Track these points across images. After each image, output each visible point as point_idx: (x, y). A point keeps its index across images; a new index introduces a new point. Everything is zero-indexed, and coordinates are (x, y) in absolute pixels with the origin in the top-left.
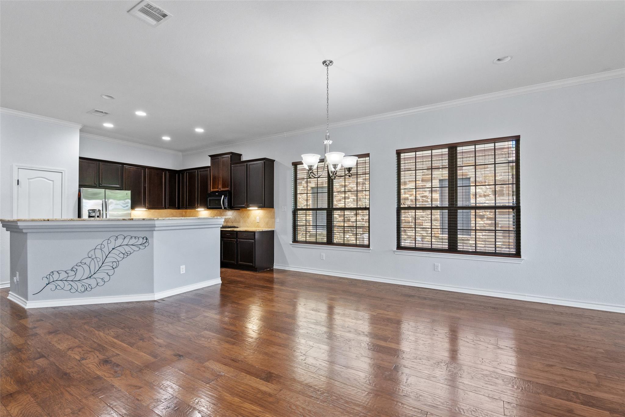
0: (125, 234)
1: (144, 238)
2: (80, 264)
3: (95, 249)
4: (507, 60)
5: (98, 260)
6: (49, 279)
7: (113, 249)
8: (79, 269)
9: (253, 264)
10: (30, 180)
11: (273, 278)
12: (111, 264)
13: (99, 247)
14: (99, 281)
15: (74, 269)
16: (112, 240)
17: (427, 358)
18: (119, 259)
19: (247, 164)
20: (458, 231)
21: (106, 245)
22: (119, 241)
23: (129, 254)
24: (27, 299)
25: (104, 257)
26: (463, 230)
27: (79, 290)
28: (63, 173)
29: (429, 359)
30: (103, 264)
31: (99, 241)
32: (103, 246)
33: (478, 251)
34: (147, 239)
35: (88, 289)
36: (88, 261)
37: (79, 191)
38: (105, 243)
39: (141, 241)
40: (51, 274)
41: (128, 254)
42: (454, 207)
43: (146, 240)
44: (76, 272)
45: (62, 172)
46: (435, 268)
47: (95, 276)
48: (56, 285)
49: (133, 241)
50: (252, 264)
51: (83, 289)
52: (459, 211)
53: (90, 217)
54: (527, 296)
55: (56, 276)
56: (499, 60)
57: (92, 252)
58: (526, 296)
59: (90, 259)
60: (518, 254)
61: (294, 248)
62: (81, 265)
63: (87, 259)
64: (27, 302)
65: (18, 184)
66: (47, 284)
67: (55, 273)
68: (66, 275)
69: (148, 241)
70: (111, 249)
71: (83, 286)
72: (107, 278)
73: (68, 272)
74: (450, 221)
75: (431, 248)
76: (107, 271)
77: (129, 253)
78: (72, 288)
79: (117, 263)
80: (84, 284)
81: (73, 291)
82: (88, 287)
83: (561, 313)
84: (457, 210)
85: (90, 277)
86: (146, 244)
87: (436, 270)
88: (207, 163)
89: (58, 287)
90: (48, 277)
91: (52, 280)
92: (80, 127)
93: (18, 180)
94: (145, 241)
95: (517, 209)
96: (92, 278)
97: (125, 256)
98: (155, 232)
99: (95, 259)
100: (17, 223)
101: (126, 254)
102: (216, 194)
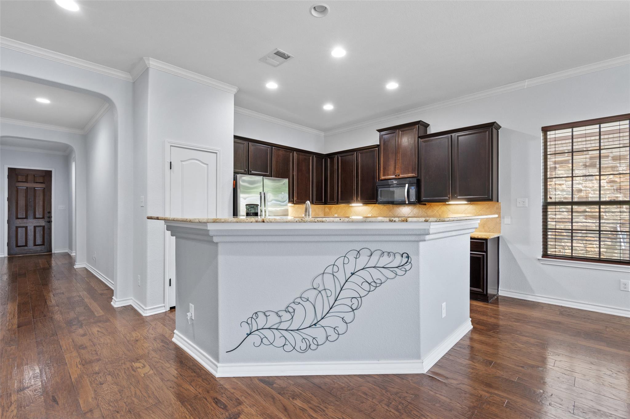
0: (373, 247)
1: (405, 255)
2: (299, 300)
3: (323, 273)
5: (329, 293)
6: (251, 325)
7: (353, 274)
8: (298, 308)
9: (483, 290)
10: (183, 163)
11: (497, 311)
12: (349, 303)
13: (329, 270)
14: (330, 331)
15: (291, 310)
16: (351, 257)
18: (363, 293)
19: (451, 136)
21: (341, 267)
22: (362, 261)
23: (378, 285)
24: (217, 359)
25: (338, 289)
27: (297, 348)
28: (218, 154)
30: (336, 301)
31: (331, 259)
32: (336, 269)
34: (408, 257)
35: (313, 347)
36: (311, 294)
37: (235, 179)
38: (340, 263)
39: (398, 261)
40: (254, 317)
41: (375, 285)
43: (407, 259)
44: (293, 314)
45: (216, 153)
47: (322, 323)
48: (263, 337)
49: (385, 260)
50: (480, 290)
51: (304, 347)
53: (248, 214)
55: (261, 321)
57: (319, 280)
59: (316, 292)
61: (545, 266)
62: (301, 302)
63: (310, 291)
64: (219, 365)
65: (171, 168)
66: (248, 335)
67: (261, 315)
68: (278, 320)
69: (409, 261)
70: (348, 275)
71: (303, 341)
72: (342, 328)
73: (280, 313)
76: (342, 315)
77: (378, 281)
78: (287, 343)
79: (359, 299)
80: (305, 336)
81: (288, 348)
82: (311, 343)
85: (315, 325)
86: (407, 267)
88: (374, 140)
89: (265, 340)
90: (249, 322)
91: (255, 328)
92: (235, 90)
93: (171, 162)
94: (405, 260)
96: (318, 326)
97: (372, 288)
98: (421, 244)
99: (323, 292)
100: (207, 226)
101: (373, 284)
102: (394, 182)
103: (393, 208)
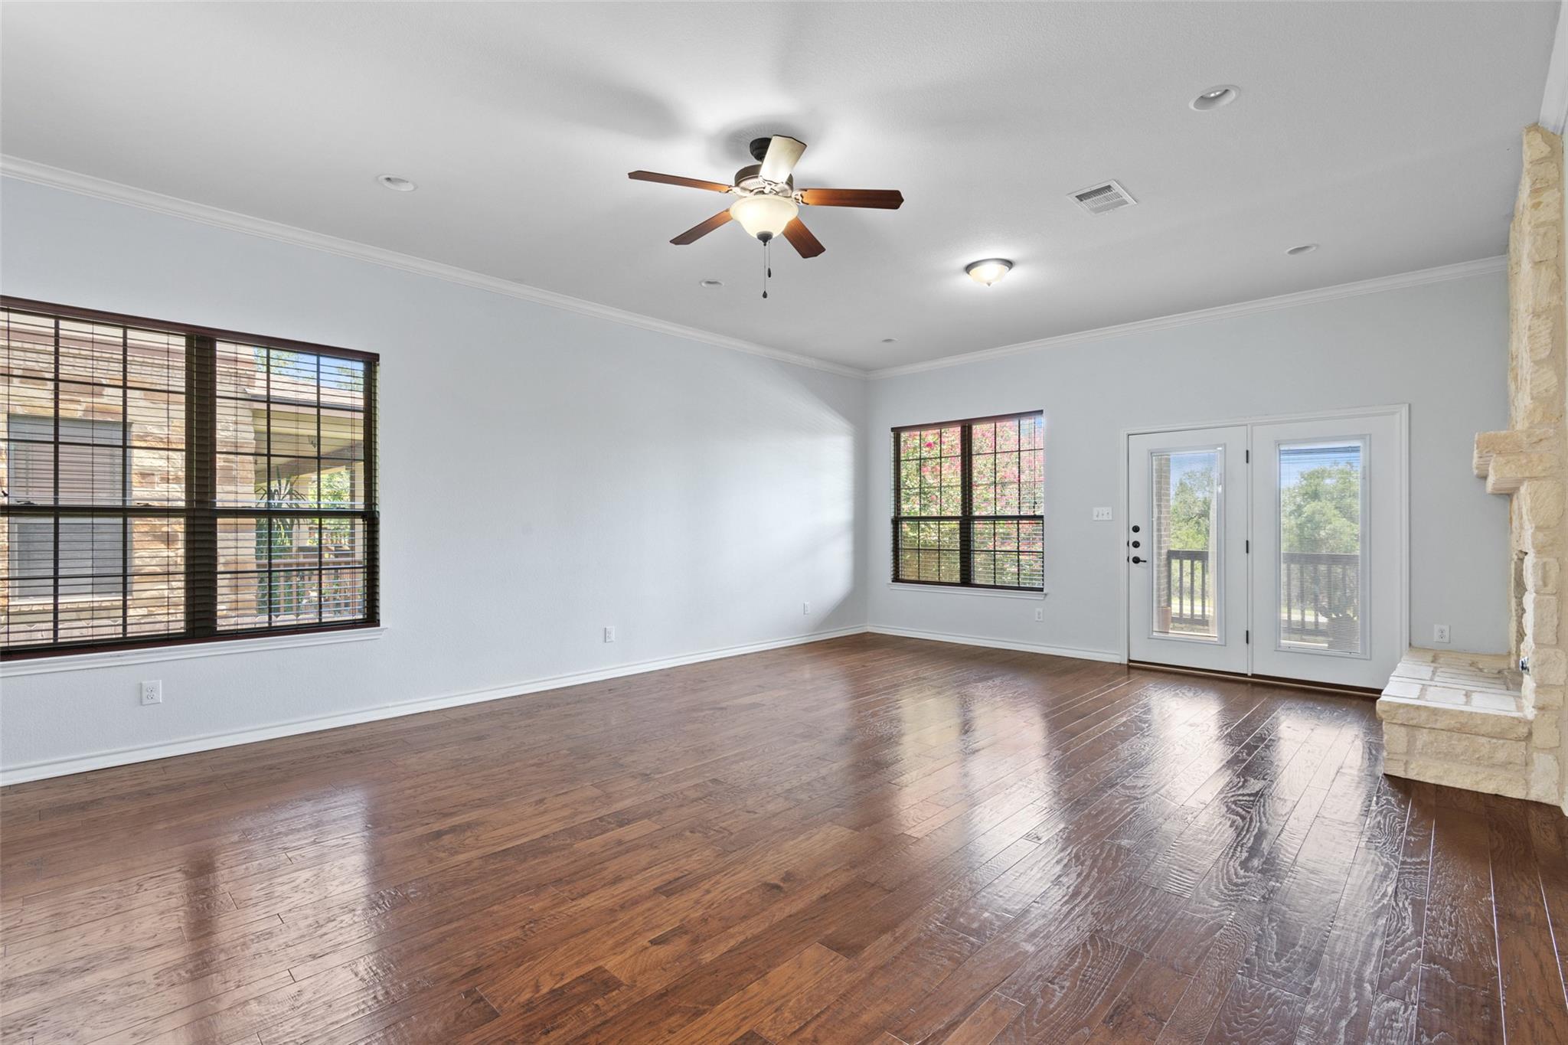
4: (405, 188)
17: (342, 908)
20: (219, 576)
26: (237, 572)
29: (350, 907)
33: (278, 624)
42: (207, 510)
46: (142, 695)
52: (219, 521)
54: (392, 707)
56: (388, 179)
58: (388, 707)
60: (371, 618)
74: (194, 549)
75: (125, 637)
83: (465, 719)
84: (215, 519)
87: (146, 701)
95: (370, 518)
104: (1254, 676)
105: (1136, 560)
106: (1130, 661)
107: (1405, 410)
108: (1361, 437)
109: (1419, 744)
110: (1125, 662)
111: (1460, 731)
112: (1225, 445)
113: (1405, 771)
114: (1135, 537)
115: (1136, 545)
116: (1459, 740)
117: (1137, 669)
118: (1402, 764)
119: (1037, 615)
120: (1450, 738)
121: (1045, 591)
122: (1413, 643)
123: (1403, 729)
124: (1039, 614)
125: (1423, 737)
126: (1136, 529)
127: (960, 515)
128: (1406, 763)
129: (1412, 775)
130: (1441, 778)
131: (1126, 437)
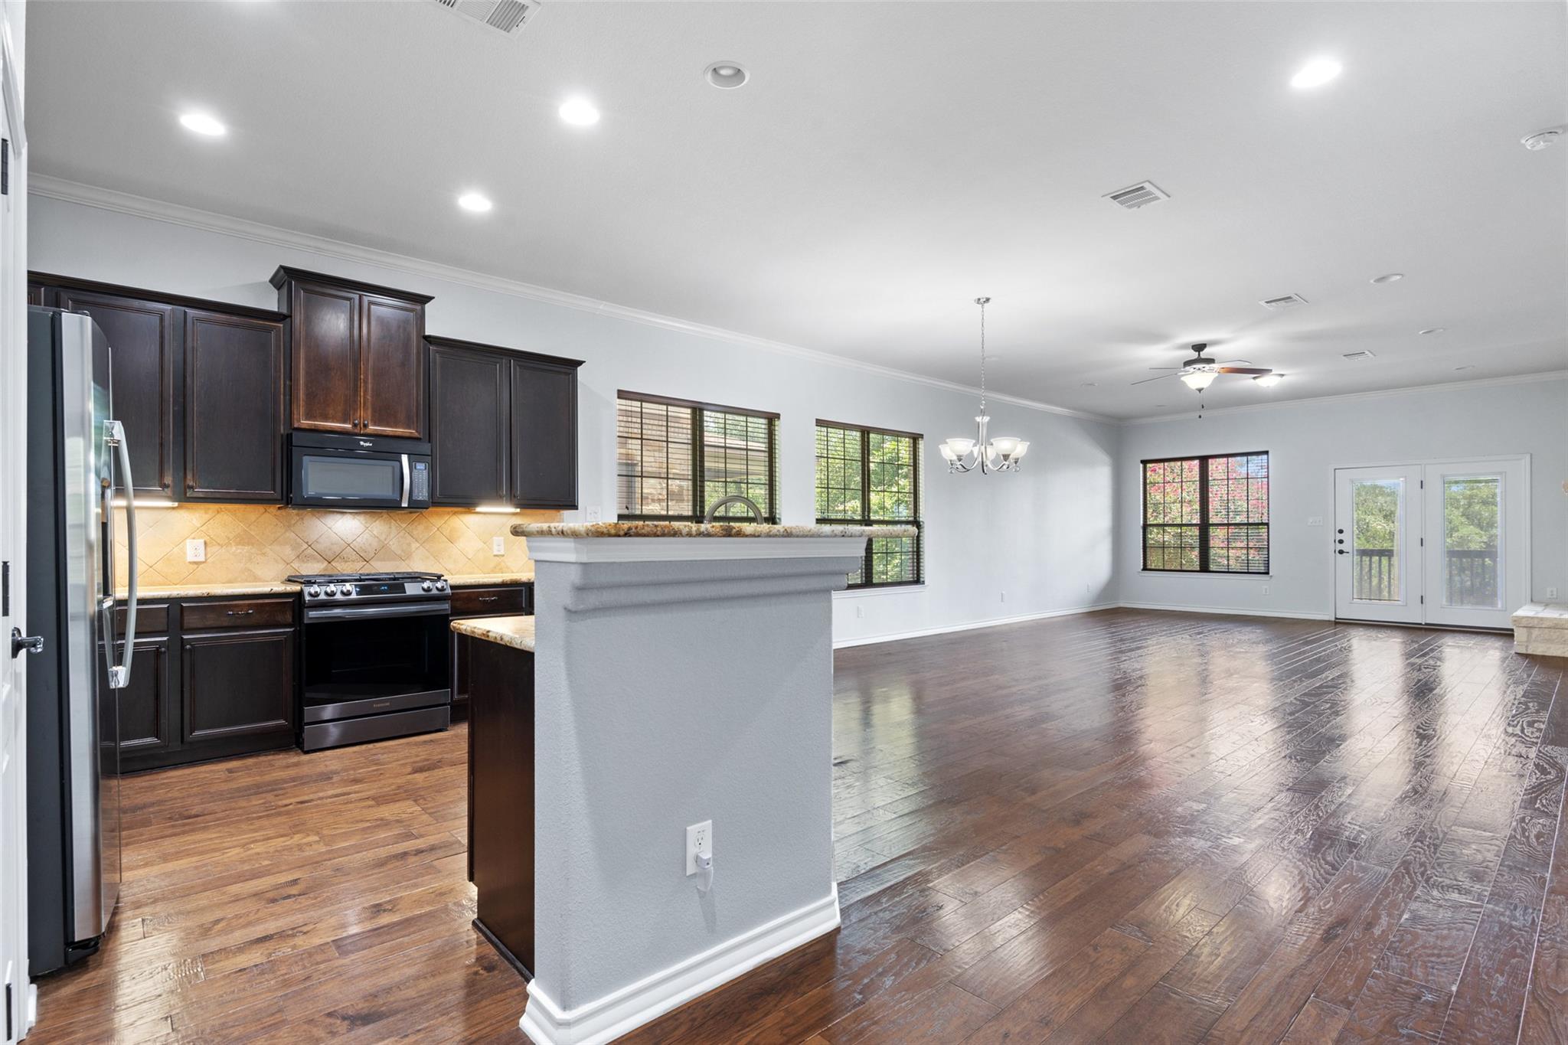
19: (508, 361)
102: (362, 443)
103: (302, 519)
104: (1426, 624)
105: (1341, 552)
106: (1336, 618)
107: (1528, 457)
108: (1500, 473)
109: (1534, 636)
110: (1333, 619)
111: (1555, 628)
112: (1406, 477)
113: (1527, 650)
114: (1340, 537)
115: (1341, 542)
116: (1555, 632)
117: (1343, 624)
118: (1524, 647)
119: (1264, 591)
120: (1550, 632)
121: (1271, 574)
122: (1533, 599)
123: (1525, 629)
124: (1266, 589)
125: (1536, 632)
126: (1341, 531)
127: (1199, 523)
128: (1527, 647)
129: (1530, 652)
130: (1545, 652)
131: (1333, 470)
